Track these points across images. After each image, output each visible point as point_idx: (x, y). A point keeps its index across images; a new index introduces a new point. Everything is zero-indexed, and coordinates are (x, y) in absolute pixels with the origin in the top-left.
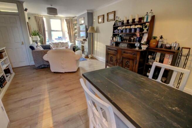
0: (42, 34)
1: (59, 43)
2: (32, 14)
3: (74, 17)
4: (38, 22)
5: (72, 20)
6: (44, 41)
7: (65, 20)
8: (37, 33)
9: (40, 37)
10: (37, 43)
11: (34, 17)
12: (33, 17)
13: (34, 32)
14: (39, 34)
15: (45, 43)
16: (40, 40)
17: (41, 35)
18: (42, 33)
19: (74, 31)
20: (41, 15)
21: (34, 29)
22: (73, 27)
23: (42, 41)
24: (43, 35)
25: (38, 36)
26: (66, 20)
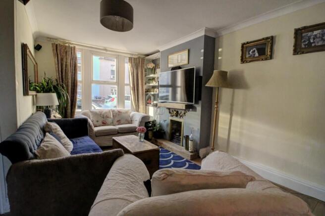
0: (67, 89)
1: (110, 111)
2: (49, 38)
3: (148, 55)
4: (62, 59)
5: (143, 59)
6: (69, 107)
7: (127, 60)
8: (54, 87)
9: (59, 97)
10: (48, 113)
11: (53, 46)
12: (51, 46)
13: (45, 84)
14: (60, 88)
15: (72, 113)
16: (59, 106)
17: (64, 92)
18: (67, 86)
19: (145, 84)
20: (73, 44)
21: (48, 76)
22: (145, 76)
23: (66, 109)
24: (70, 91)
25: (55, 95)
26: (130, 59)
